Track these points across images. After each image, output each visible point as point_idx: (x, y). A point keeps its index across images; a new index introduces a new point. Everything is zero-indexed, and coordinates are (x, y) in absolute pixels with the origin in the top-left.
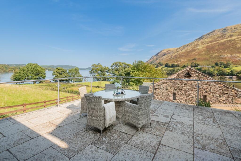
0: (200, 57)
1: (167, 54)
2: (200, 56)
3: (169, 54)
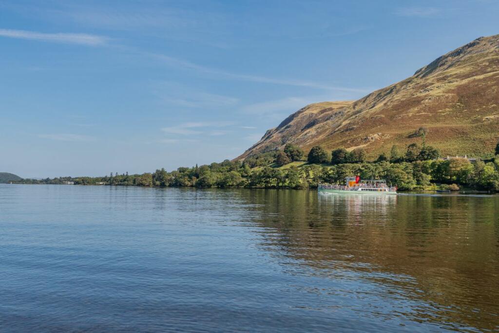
0: (439, 125)
1: (320, 122)
2: (438, 121)
3: (327, 119)
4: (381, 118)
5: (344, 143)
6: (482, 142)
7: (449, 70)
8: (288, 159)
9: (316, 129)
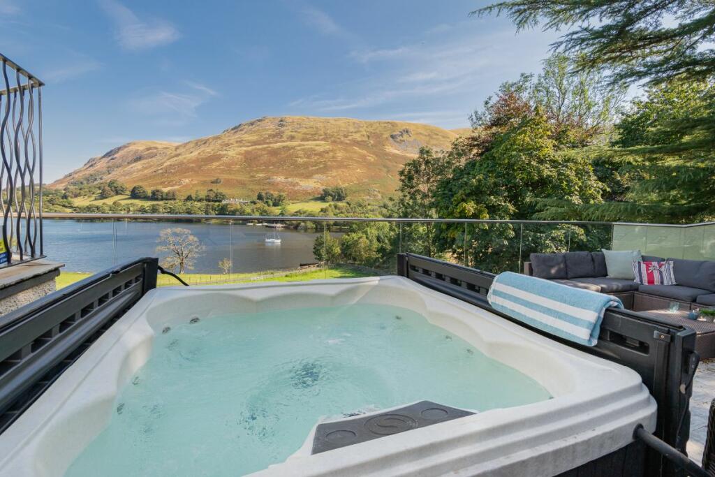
0: (230, 177)
1: (146, 158)
2: (230, 174)
3: (152, 157)
5: (162, 183)
6: (252, 191)
8: (112, 193)
9: (142, 164)
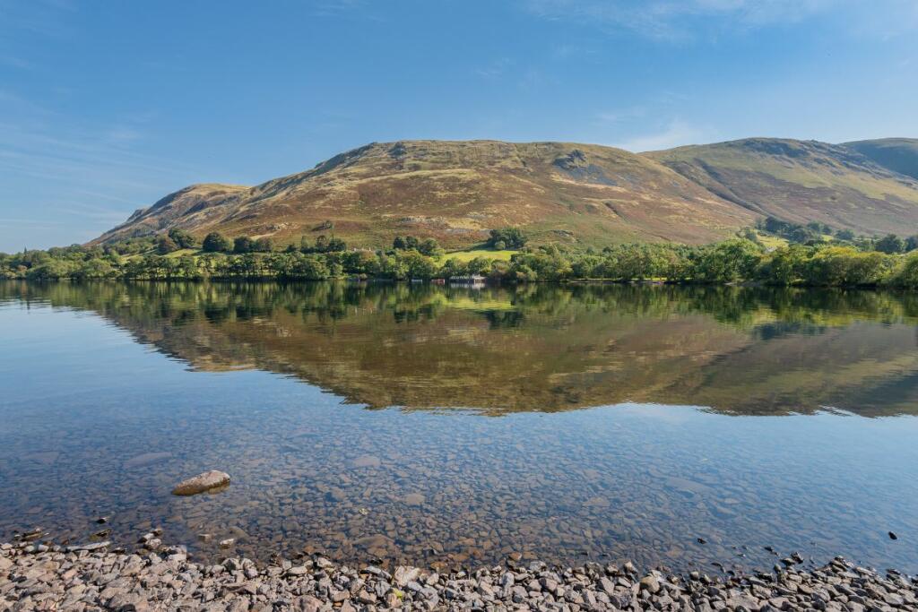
0: (344, 219)
1: (211, 206)
2: (342, 215)
3: (221, 203)
4: (286, 208)
5: (246, 231)
6: (383, 237)
7: (349, 168)
8: (175, 246)
9: (206, 214)
